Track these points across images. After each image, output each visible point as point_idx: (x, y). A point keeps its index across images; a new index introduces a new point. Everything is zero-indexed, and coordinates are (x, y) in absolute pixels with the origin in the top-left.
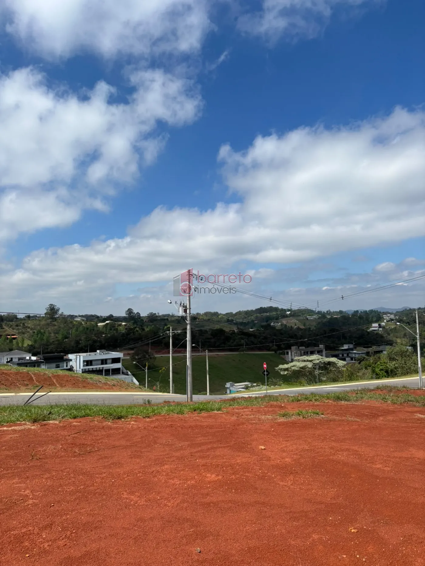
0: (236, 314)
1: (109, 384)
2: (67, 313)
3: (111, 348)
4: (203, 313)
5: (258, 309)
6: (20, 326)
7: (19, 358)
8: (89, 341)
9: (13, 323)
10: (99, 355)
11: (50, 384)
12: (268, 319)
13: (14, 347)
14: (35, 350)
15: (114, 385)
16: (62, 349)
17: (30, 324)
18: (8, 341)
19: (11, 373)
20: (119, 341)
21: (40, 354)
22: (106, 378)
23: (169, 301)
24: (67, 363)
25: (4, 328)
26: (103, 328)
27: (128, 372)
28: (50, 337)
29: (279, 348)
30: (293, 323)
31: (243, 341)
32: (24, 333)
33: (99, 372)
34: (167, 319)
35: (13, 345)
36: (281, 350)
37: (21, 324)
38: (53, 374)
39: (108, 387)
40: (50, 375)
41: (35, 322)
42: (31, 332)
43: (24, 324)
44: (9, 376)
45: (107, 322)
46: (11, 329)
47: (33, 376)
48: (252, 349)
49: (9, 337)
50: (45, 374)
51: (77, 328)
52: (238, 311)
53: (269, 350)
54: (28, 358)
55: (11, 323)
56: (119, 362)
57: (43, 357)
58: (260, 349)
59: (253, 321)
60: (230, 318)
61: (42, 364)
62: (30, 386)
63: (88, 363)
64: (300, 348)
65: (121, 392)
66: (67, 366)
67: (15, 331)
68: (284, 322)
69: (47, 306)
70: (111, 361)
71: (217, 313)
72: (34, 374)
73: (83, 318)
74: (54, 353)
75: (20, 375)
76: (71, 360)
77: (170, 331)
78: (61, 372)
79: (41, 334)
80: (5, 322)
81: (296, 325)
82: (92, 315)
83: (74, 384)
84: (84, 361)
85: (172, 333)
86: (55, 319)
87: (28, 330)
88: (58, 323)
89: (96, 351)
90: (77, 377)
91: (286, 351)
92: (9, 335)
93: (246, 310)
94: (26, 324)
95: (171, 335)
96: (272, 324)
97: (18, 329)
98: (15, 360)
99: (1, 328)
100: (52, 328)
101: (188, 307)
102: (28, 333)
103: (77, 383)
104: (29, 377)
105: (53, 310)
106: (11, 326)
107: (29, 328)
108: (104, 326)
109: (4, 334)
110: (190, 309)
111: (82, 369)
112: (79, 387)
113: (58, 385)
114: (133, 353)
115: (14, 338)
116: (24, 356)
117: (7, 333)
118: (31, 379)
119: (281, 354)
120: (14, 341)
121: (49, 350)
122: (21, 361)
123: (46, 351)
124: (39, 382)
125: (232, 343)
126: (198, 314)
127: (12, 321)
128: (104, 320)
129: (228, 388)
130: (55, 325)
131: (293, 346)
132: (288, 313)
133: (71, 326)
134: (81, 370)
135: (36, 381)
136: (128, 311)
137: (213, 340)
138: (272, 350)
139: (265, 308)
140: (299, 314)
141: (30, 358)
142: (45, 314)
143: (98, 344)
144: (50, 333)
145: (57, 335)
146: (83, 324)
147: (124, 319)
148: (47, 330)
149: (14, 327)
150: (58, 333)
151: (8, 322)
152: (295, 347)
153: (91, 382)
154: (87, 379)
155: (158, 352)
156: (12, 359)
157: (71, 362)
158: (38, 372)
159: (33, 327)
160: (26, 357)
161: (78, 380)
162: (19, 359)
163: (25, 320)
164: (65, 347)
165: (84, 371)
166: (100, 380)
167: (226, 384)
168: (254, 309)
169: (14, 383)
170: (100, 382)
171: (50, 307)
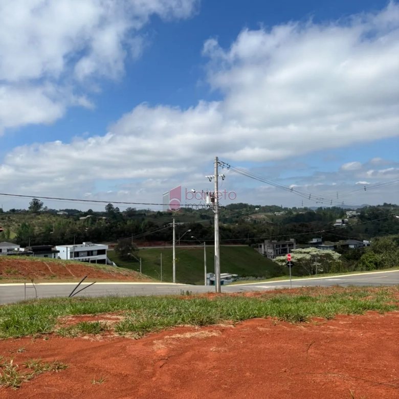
6: (5, 219)
8: (73, 233)
10: (85, 247)
14: (23, 242)
17: (14, 217)
21: (28, 245)
24: (55, 254)
26: (85, 222)
27: (113, 263)
29: (253, 241)
30: (262, 218)
32: (9, 226)
36: (255, 243)
37: (7, 218)
41: (20, 216)
42: (16, 225)
43: (9, 217)
45: (88, 216)
51: (60, 222)
53: (243, 243)
54: (16, 249)
56: (104, 253)
63: (75, 254)
64: (273, 241)
67: (1, 224)
70: (96, 252)
73: (65, 213)
74: (41, 245)
79: (26, 226)
81: (264, 220)
84: (71, 252)
85: (175, 225)
86: (39, 213)
87: (14, 223)
88: (41, 216)
89: (82, 244)
91: (259, 244)
94: (11, 218)
97: (4, 222)
100: (36, 221)
102: (13, 226)
105: (36, 205)
107: (14, 221)
108: (85, 219)
114: (117, 245)
115: (1, 231)
116: (12, 247)
119: (255, 247)
120: (1, 233)
121: (36, 242)
122: (10, 253)
123: (33, 242)
128: (85, 214)
129: (208, 278)
130: (39, 219)
131: (266, 239)
132: (257, 209)
133: (54, 219)
138: (247, 244)
141: (18, 249)
142: (30, 208)
146: (65, 218)
147: (103, 214)
148: (31, 223)
150: (42, 226)
152: (268, 240)
155: (140, 245)
156: (1, 250)
157: (58, 253)
159: (18, 220)
162: (8, 250)
163: (10, 213)
171: (34, 202)
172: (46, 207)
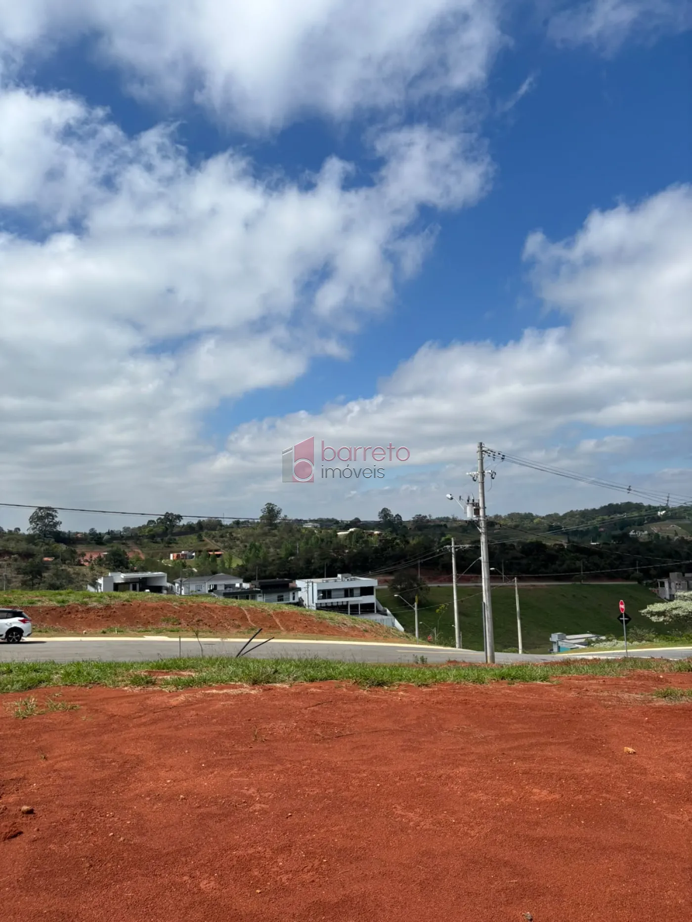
0: (565, 515)
1: (357, 628)
2: (292, 516)
3: (358, 571)
4: (506, 514)
5: (605, 507)
6: (226, 537)
7: (225, 585)
8: (324, 559)
9: (216, 532)
10: (340, 582)
11: (270, 627)
12: (625, 525)
13: (218, 568)
14: (248, 573)
15: (367, 631)
16: (286, 572)
17: (239, 534)
18: (210, 560)
19: (216, 608)
20: (370, 560)
21: (255, 579)
22: (353, 619)
23: (449, 496)
24: (294, 593)
25: (204, 541)
26: (346, 539)
27: (386, 611)
28: (268, 553)
29: (647, 574)
30: (671, 530)
31: (579, 564)
32: (231, 548)
33: (342, 609)
34: (445, 526)
35: (217, 565)
36: (651, 579)
37: (228, 534)
38: (274, 610)
39: (356, 633)
40: (271, 612)
41: (247, 531)
42: (241, 545)
43: (231, 534)
44: (214, 612)
45: (351, 530)
46: (213, 541)
47: (246, 612)
48: (596, 577)
49: (211, 553)
50: (263, 610)
51: (308, 539)
52: (569, 511)
53: (627, 578)
54: (238, 585)
55: (213, 532)
56: (372, 594)
57: (260, 583)
58: (611, 577)
59: (596, 528)
60: (554, 524)
61: (258, 595)
62: (242, 629)
63: (326, 594)
64: (687, 575)
65: (378, 642)
66: (294, 599)
67: (219, 544)
68: (655, 529)
69: (263, 506)
70: (359, 592)
71: (531, 515)
72: (248, 610)
73: (316, 525)
74: (274, 577)
75: (228, 611)
76: (300, 589)
77: (451, 545)
78: (287, 608)
79: (256, 548)
80: (206, 531)
81: (676, 534)
82: (328, 519)
83: (306, 626)
84: (319, 591)
85: (455, 548)
86: (275, 526)
87: (238, 542)
88: (279, 531)
89: (336, 576)
90: (310, 615)
91: (659, 580)
92: (211, 551)
93: (583, 509)
94: (234, 535)
95: (453, 551)
96: (631, 533)
97: (223, 542)
98: (221, 588)
99: (200, 541)
100: (271, 540)
101: (481, 505)
102: (237, 548)
103: (310, 625)
104: (240, 615)
105: (271, 513)
106: (214, 537)
107: (238, 540)
108: (347, 536)
109: (204, 548)
110: (484, 508)
111: (317, 604)
112: (314, 633)
113: (282, 628)
114: (392, 580)
115: (219, 556)
116: (231, 582)
117: (208, 547)
118: (244, 618)
119: (651, 585)
120: (219, 560)
121: (267, 573)
122: (229, 590)
123: (263, 575)
124: (256, 623)
125: (560, 565)
126: (497, 517)
127: (215, 530)
128: (346, 527)
129: (555, 642)
130: (275, 536)
131: (673, 571)
132: (661, 513)
133: (298, 536)
134: (314, 605)
135: (252, 621)
136: (382, 512)
137: (524, 561)
138: (634, 579)
139: (617, 505)
140: (683, 515)
141: (241, 585)
142: (262, 518)
143: (338, 564)
144: (269, 548)
145: (278, 550)
146: (315, 533)
147: (376, 525)
148: (264, 542)
149: (218, 539)
150: (279, 547)
151: (209, 532)
152: (676, 573)
153: (331, 624)
154: (325, 619)
155: (434, 579)
156: (216, 586)
157: (299, 592)
158: (253, 607)
159: (243, 538)
160: (235, 585)
161: (312, 621)
162: (226, 587)
163: (232, 527)
164: (290, 568)
165: (320, 608)
166: (345, 622)
167: (551, 637)
168: (597, 508)
169: (221, 622)
170: (345, 624)
171: (268, 508)
172: (286, 516)
